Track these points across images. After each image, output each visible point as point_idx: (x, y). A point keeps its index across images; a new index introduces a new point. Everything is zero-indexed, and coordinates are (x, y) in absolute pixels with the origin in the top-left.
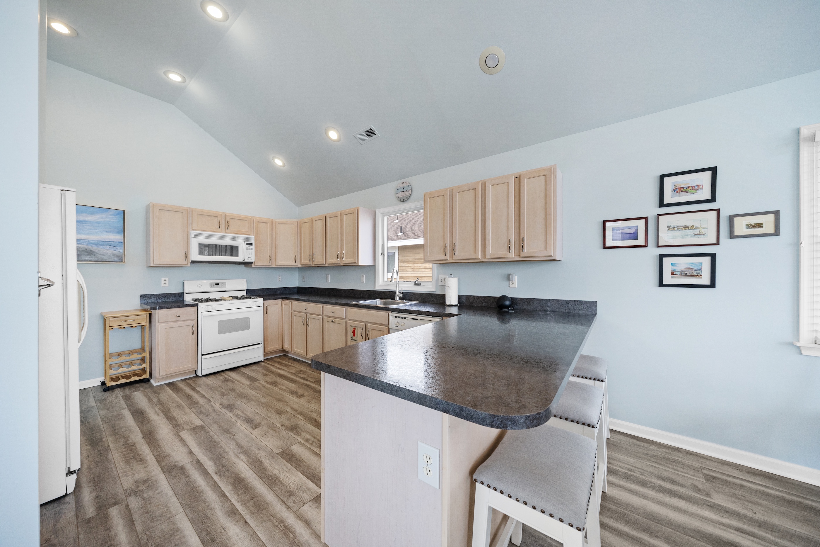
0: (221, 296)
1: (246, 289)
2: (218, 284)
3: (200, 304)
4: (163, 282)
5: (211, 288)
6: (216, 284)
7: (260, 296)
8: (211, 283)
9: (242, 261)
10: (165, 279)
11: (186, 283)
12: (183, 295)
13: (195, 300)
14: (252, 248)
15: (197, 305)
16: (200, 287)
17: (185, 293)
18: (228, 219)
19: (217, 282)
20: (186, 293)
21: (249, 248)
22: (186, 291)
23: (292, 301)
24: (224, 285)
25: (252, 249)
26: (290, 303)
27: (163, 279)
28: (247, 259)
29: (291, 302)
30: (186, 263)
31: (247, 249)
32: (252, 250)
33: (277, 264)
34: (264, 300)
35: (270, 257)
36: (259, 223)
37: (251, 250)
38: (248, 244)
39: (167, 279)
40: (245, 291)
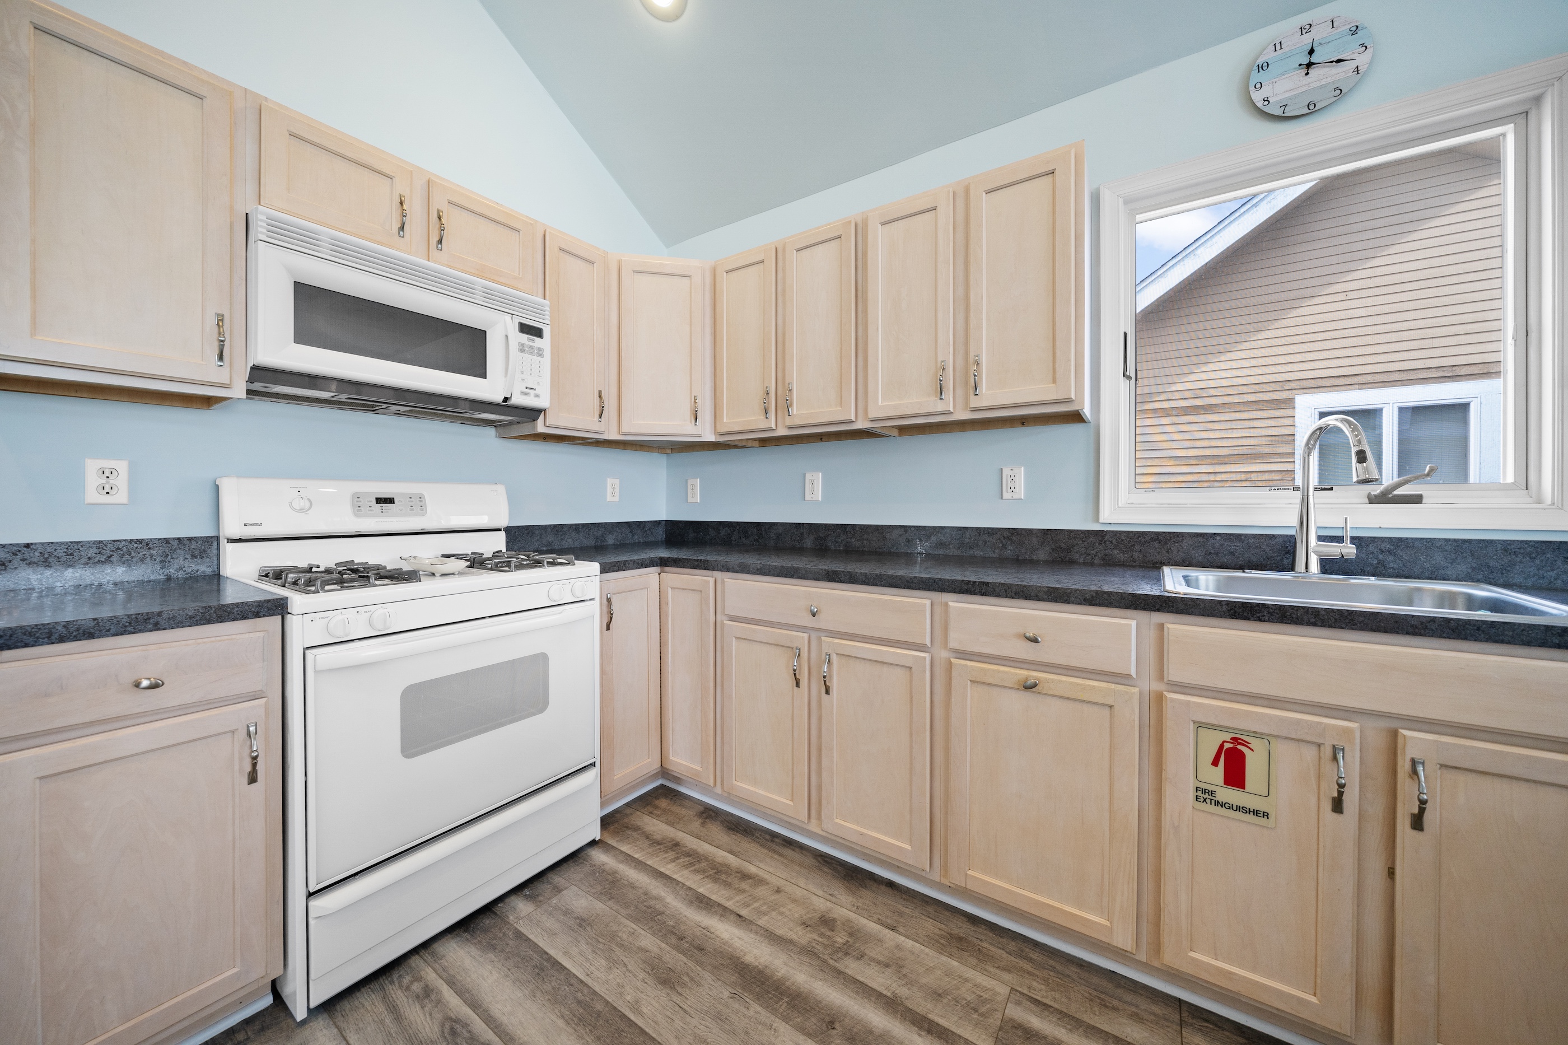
0: (405, 556)
1: (504, 523)
2: (390, 501)
3: (298, 601)
4: (93, 480)
5: (356, 515)
6: (379, 501)
7: (583, 553)
8: (357, 497)
9: (499, 399)
10: (108, 464)
11: (228, 487)
12: (215, 544)
13: (277, 575)
14: (540, 349)
15: (279, 608)
16: (301, 510)
17: (223, 542)
18: (439, 202)
19: (385, 490)
20: (231, 541)
21: (531, 347)
22: (231, 528)
23: (717, 574)
24: (418, 503)
25: (540, 353)
26: (708, 582)
27: (92, 467)
28: (523, 393)
29: (712, 580)
30: (221, 375)
31: (522, 349)
32: (541, 355)
33: (625, 429)
34: (603, 571)
35: (600, 397)
36: (561, 254)
37: (536, 358)
38: (524, 328)
39: (122, 466)
40: (503, 534)
